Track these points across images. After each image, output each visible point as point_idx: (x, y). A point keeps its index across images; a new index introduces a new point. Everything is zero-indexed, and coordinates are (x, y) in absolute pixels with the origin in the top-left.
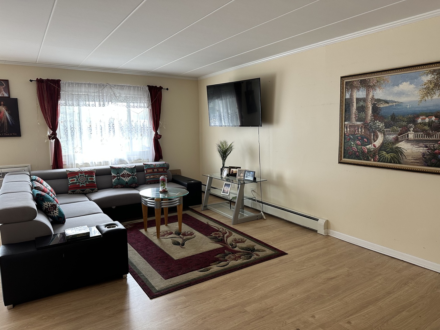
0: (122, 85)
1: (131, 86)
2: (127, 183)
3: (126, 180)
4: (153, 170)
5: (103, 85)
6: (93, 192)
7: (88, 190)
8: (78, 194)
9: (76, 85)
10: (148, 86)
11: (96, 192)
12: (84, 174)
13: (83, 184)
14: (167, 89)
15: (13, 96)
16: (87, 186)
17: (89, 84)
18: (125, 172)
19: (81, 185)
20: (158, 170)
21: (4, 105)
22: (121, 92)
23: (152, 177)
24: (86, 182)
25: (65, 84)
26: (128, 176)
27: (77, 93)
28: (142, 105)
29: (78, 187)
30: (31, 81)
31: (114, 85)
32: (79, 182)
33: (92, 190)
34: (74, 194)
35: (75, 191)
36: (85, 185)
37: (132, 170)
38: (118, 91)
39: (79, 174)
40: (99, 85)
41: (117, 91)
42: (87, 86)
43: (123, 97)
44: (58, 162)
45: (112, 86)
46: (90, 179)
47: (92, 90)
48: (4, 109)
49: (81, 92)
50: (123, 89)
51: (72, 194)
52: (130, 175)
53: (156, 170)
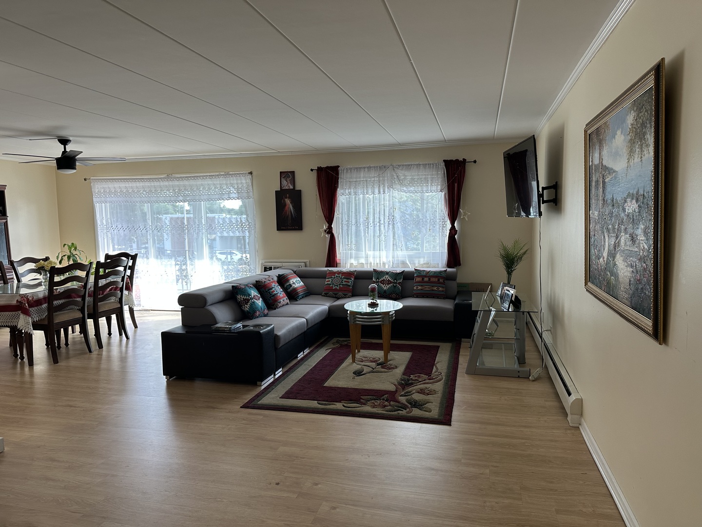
0: (409, 163)
1: (420, 165)
2: (385, 291)
3: (385, 288)
4: (423, 279)
5: (385, 167)
6: (345, 298)
7: (340, 293)
8: (331, 297)
9: (354, 170)
10: (444, 161)
11: (349, 297)
12: (340, 275)
13: (336, 287)
14: (475, 162)
15: (297, 188)
16: (341, 290)
17: (369, 168)
18: (387, 277)
19: (334, 288)
20: (429, 279)
21: (289, 198)
22: (407, 173)
23: (419, 288)
24: (340, 284)
25: (344, 170)
26: (389, 282)
27: (354, 180)
28: (434, 188)
29: (331, 289)
30: (312, 170)
31: (399, 166)
32: (333, 284)
33: (345, 295)
34: (326, 296)
35: (328, 294)
36: (338, 288)
37: (396, 276)
38: (403, 172)
39: (336, 275)
40: (380, 167)
41: (401, 173)
42: (366, 170)
43: (408, 180)
44: (331, 259)
45: (395, 167)
46: (345, 282)
47: (373, 173)
48: (289, 201)
49: (360, 178)
50: (410, 168)
51: (324, 296)
52: (391, 282)
53: (426, 279)
